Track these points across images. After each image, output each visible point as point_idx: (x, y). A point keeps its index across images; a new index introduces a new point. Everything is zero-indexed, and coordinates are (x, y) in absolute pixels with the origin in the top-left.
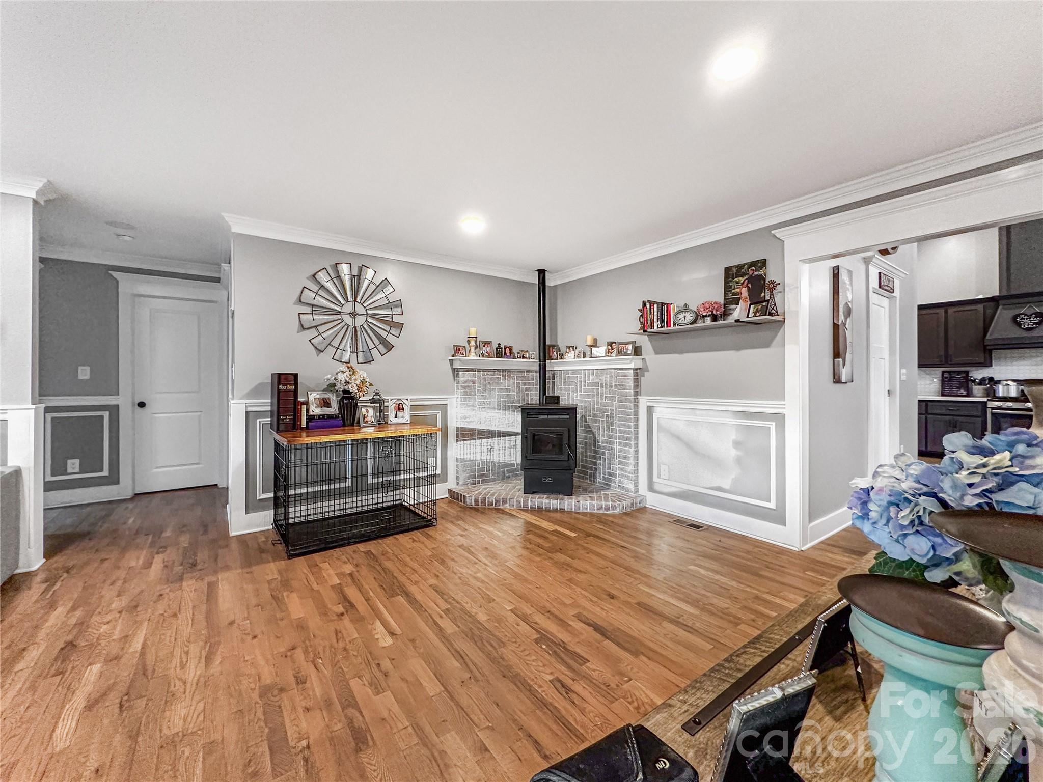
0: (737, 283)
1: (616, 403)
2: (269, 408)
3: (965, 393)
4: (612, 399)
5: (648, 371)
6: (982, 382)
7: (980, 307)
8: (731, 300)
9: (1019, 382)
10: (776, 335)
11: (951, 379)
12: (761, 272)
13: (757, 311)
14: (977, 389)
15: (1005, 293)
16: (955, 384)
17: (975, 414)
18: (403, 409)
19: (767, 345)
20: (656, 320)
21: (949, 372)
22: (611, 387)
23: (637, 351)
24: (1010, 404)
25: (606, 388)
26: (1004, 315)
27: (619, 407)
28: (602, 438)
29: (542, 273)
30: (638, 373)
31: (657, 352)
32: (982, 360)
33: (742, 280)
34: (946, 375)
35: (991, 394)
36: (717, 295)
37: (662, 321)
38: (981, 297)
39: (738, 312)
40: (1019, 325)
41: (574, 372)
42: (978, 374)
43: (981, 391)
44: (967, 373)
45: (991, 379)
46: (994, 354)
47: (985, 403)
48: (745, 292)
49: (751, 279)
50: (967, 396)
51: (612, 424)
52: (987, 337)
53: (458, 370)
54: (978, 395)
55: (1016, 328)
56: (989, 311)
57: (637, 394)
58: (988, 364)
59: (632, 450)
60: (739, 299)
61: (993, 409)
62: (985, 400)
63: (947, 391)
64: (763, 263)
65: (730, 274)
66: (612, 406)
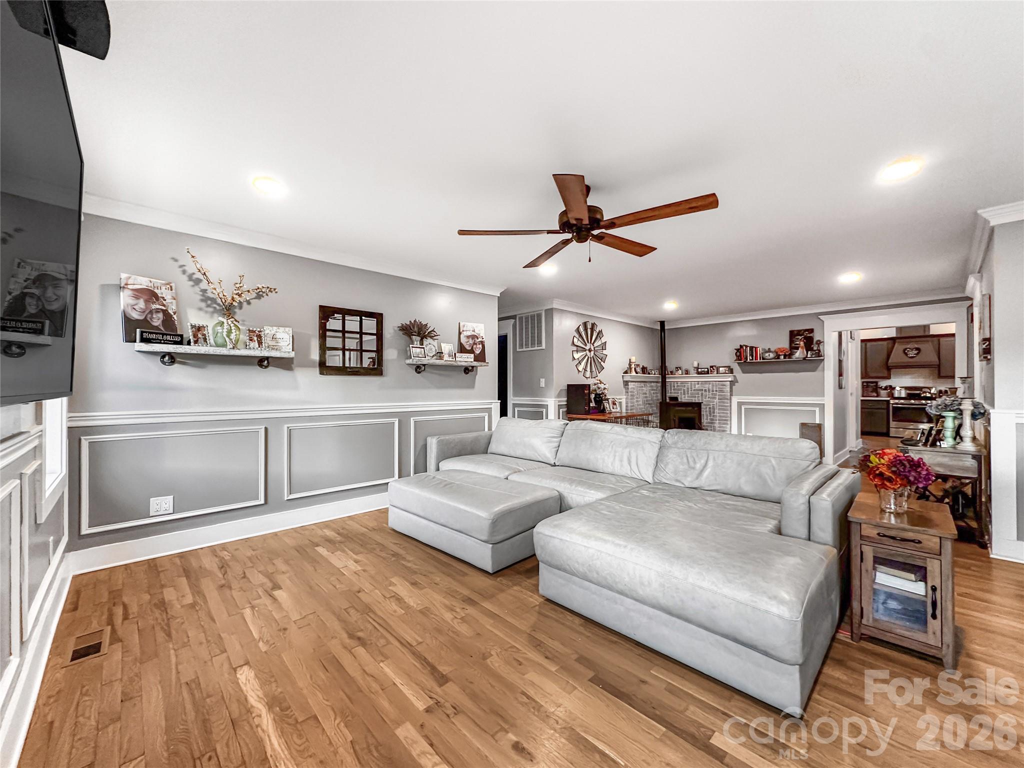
0: (798, 339)
1: (717, 400)
2: (566, 403)
3: (875, 395)
4: (715, 398)
5: (738, 382)
6: (886, 388)
7: (885, 343)
8: (793, 348)
9: (906, 388)
10: (818, 366)
11: (867, 386)
12: (811, 335)
13: (813, 354)
14: (883, 392)
15: (899, 336)
16: (870, 389)
17: (883, 407)
18: (616, 404)
19: (814, 370)
20: (749, 355)
21: (867, 382)
22: (713, 391)
23: (731, 371)
24: (902, 401)
25: (709, 392)
26: (898, 348)
27: (719, 402)
28: (705, 421)
29: (662, 324)
30: (732, 383)
31: (744, 372)
32: (886, 375)
33: (800, 337)
34: (865, 384)
35: (891, 395)
36: (785, 344)
37: (752, 357)
38: (885, 337)
39: (799, 354)
40: (906, 354)
41: (682, 383)
42: (883, 383)
43: (886, 394)
44: (877, 383)
45: (891, 386)
46: (893, 371)
47: (889, 401)
48: (802, 344)
49: (805, 338)
50: (877, 397)
51: (714, 413)
52: (890, 361)
53: (627, 382)
54: (884, 396)
55: (905, 356)
56: (890, 346)
57: (731, 395)
58: (888, 377)
59: (729, 426)
60: (799, 347)
61: (893, 404)
62: (889, 399)
63: (865, 394)
64: (811, 331)
65: (793, 335)
66: (714, 402)
